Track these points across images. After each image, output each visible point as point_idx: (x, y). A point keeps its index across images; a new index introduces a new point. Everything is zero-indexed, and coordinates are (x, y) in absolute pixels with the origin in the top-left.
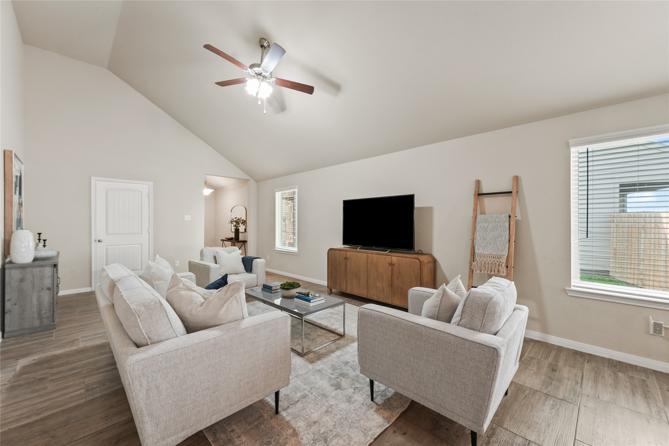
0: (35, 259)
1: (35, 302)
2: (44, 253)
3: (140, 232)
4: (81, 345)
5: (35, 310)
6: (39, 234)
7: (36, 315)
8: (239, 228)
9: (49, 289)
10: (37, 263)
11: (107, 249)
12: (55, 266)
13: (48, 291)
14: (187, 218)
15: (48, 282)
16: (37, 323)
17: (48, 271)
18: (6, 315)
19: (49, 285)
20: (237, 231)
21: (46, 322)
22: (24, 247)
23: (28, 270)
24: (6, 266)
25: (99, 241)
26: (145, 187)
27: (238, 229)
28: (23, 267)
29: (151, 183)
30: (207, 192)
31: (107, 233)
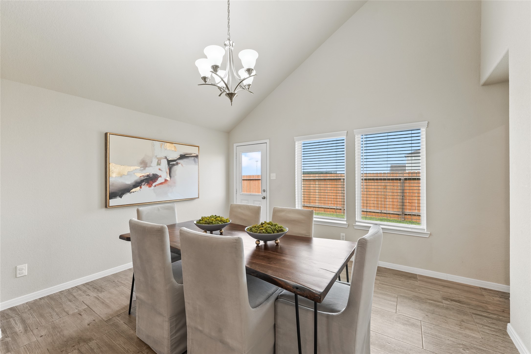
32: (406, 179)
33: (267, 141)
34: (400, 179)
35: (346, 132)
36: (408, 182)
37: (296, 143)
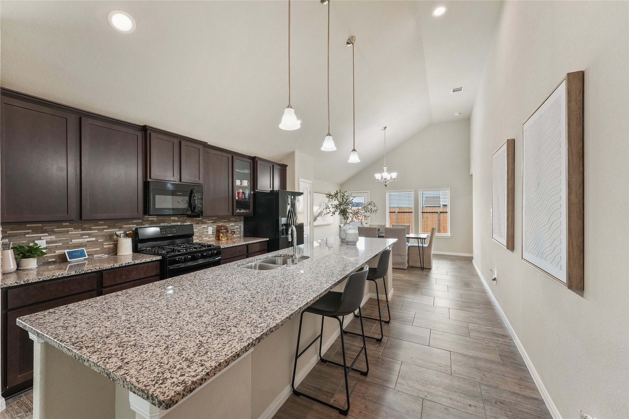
32: (441, 212)
33: (369, 192)
34: (437, 212)
35: (414, 190)
36: (442, 214)
37: (387, 193)
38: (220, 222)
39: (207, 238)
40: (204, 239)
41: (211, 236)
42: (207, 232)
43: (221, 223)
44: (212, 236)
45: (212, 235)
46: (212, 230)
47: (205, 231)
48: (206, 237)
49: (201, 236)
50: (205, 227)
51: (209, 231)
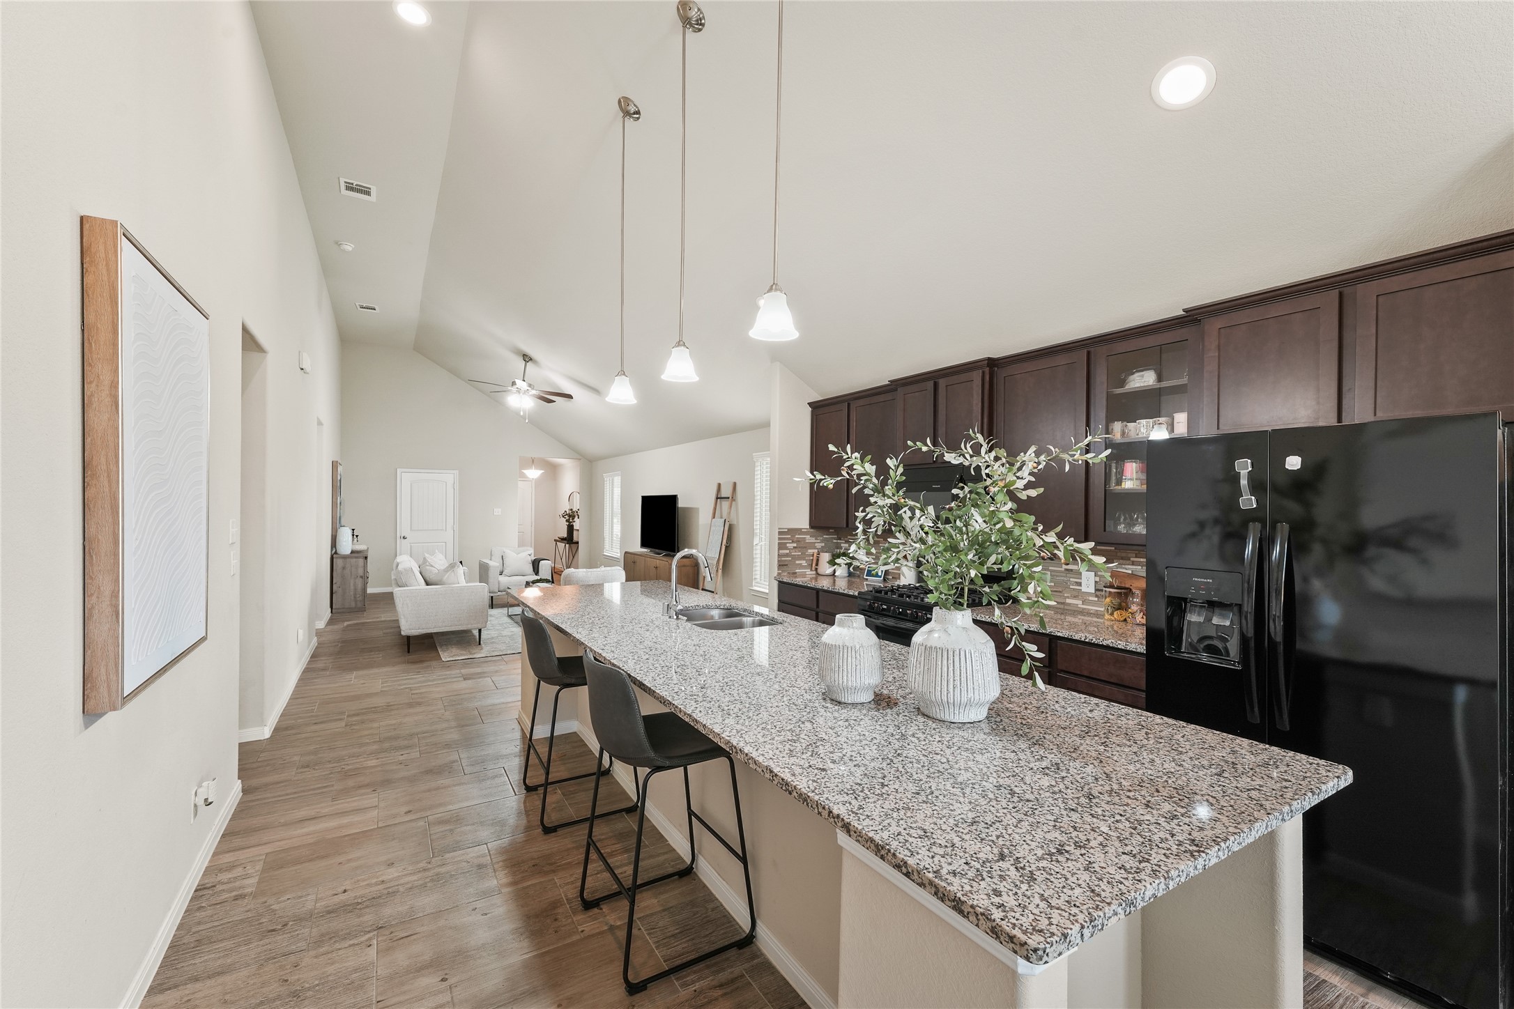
0: (352, 552)
1: (352, 588)
2: (359, 547)
3: (444, 529)
4: (383, 619)
5: (352, 593)
6: (353, 530)
7: (352, 598)
8: (574, 524)
9: (361, 577)
10: (353, 555)
11: (411, 546)
12: (366, 558)
13: (361, 579)
14: (498, 511)
15: (361, 572)
16: (353, 605)
17: (361, 561)
18: (334, 595)
19: (362, 574)
20: (571, 529)
21: (359, 605)
22: (345, 541)
23: (348, 560)
24: (334, 556)
25: (404, 538)
26: (450, 477)
27: (573, 526)
28: (345, 557)
29: (456, 472)
30: (534, 473)
31: (411, 530)
38: (1128, 562)
39: (1079, 602)
40: (1068, 601)
41: (1090, 598)
42: (1080, 584)
43: (1129, 567)
44: (1096, 599)
45: (1097, 596)
46: (1096, 582)
47: (1071, 579)
48: (1075, 597)
49: (1060, 592)
50: (1072, 570)
51: (1084, 581)
